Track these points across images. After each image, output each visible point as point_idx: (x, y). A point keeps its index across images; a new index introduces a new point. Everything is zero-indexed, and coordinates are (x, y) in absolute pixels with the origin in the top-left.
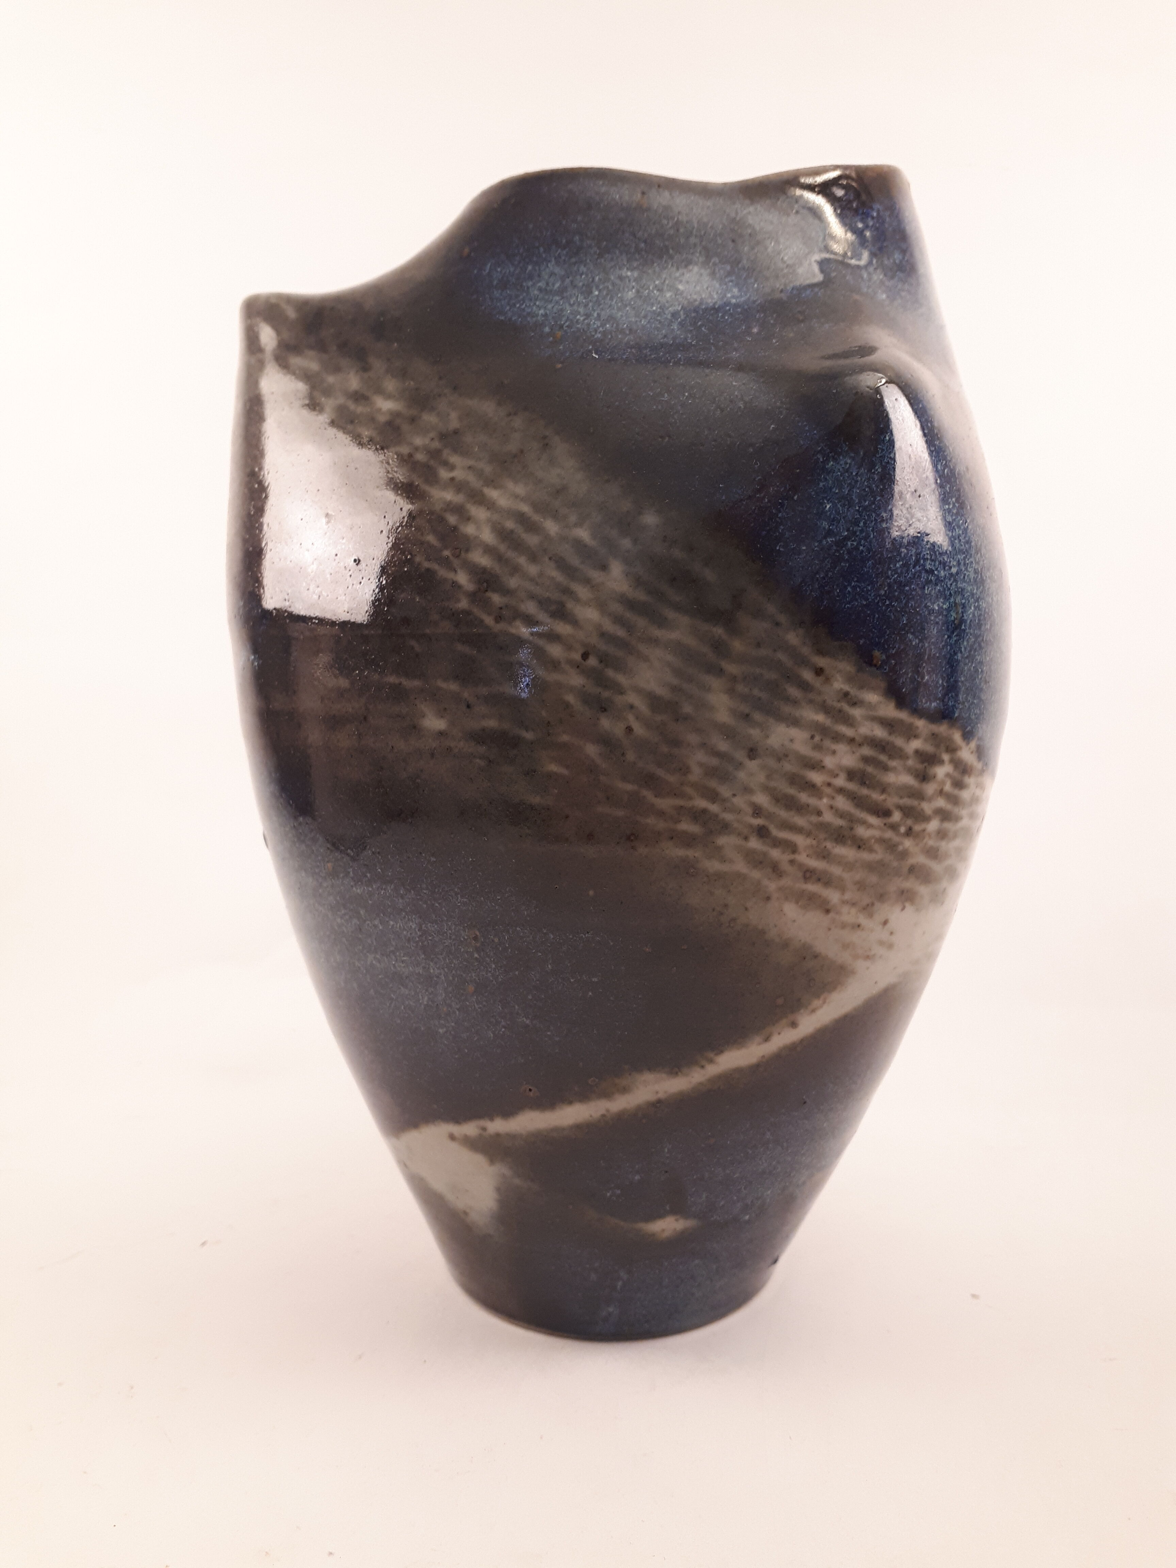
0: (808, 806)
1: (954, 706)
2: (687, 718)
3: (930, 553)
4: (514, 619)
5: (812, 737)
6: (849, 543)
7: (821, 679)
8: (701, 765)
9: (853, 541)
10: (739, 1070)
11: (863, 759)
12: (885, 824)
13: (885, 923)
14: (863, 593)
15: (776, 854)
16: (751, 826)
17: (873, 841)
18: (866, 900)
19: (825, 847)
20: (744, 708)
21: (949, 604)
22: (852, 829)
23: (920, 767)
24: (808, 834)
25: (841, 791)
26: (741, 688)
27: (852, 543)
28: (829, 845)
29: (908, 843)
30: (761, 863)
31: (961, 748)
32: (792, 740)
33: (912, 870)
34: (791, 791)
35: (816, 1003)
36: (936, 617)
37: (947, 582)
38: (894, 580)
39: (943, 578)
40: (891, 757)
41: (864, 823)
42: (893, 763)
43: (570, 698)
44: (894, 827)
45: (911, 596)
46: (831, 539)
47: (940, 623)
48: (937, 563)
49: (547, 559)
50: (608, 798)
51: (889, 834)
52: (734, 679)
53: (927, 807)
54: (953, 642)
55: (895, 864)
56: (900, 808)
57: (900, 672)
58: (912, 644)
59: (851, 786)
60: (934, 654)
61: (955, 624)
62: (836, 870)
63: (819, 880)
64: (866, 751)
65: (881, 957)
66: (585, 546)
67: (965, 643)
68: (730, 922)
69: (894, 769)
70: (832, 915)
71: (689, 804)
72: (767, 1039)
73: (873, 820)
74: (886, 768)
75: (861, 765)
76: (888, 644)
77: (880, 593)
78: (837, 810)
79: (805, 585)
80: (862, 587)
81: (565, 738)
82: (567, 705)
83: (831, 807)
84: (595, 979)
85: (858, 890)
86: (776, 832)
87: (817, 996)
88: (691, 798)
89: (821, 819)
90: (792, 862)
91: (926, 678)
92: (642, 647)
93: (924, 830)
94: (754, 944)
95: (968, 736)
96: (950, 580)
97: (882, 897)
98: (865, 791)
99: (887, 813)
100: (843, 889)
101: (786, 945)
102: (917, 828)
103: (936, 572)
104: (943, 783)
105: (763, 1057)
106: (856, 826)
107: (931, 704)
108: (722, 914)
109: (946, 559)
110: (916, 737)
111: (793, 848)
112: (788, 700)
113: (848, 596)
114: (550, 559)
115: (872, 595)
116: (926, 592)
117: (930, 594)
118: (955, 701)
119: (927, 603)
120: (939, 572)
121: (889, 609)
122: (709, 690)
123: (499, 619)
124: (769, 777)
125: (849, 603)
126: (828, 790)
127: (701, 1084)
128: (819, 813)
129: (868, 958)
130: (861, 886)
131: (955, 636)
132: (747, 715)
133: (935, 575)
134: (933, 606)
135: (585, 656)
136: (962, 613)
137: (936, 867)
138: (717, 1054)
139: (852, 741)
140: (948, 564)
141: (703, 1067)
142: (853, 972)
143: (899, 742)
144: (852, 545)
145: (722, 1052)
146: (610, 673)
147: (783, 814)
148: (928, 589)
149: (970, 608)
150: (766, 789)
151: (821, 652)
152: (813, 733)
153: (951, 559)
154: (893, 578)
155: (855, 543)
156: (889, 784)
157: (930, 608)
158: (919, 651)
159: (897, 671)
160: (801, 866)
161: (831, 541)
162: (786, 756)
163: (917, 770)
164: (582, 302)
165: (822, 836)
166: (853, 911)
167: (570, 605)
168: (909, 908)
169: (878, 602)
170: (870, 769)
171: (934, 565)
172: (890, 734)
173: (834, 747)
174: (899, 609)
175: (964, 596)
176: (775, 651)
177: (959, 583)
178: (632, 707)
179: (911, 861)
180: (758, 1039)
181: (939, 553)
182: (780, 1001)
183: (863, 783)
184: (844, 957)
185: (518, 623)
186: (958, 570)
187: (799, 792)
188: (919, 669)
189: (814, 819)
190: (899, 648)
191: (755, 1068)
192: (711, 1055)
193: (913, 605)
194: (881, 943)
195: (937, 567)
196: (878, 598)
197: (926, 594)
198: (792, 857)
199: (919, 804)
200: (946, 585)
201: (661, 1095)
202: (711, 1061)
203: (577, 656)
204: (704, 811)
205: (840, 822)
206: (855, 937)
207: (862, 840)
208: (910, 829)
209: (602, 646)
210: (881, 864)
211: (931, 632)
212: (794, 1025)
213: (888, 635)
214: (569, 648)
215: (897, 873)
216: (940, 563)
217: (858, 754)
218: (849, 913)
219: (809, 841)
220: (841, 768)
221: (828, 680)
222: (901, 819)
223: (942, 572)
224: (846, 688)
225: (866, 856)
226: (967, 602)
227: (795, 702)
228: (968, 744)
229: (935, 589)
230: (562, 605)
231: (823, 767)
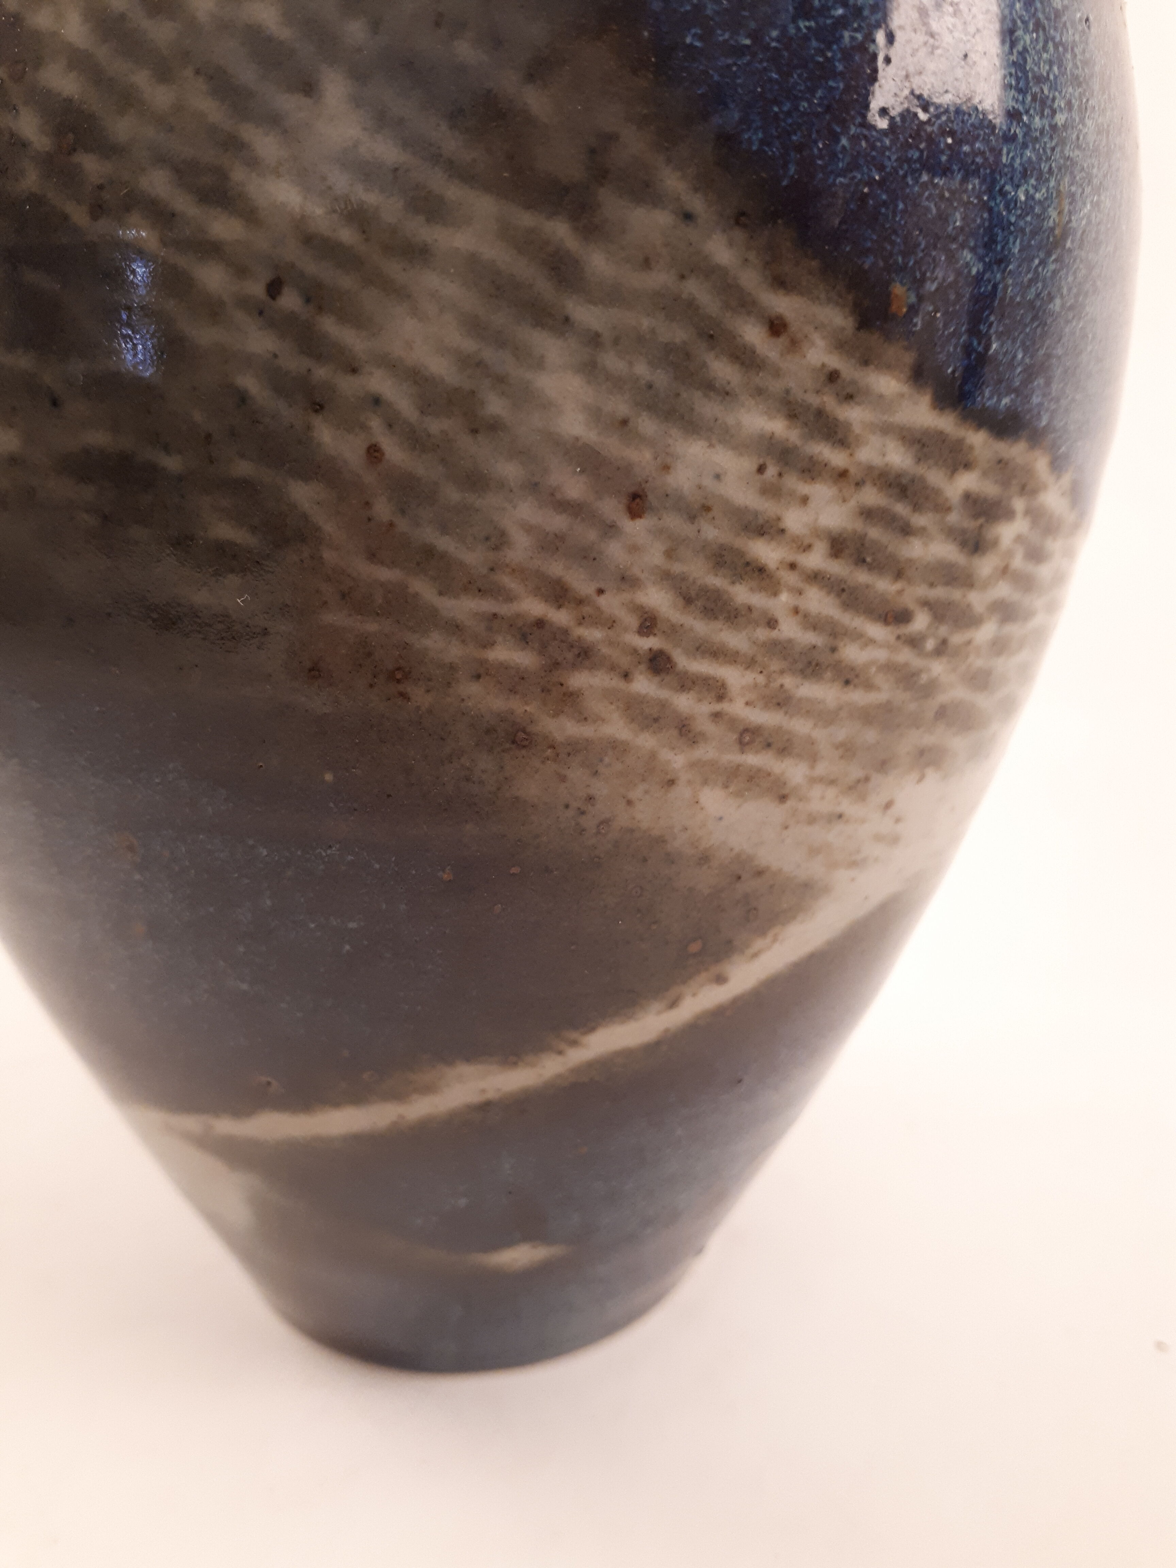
0: (750, 609)
1: (1041, 404)
2: (494, 427)
3: (1016, 73)
4: (128, 209)
5: (761, 469)
6: (846, 34)
7: (782, 341)
8: (529, 529)
9: (856, 30)
10: (627, 1054)
11: (861, 514)
12: (898, 637)
13: (888, 805)
14: (874, 153)
15: (684, 702)
16: (635, 651)
17: (873, 669)
18: (855, 772)
19: (782, 686)
20: (620, 406)
21: (1047, 191)
22: (834, 650)
23: (969, 524)
24: (750, 663)
25: (816, 577)
26: (612, 361)
27: (852, 34)
28: (788, 681)
29: (938, 668)
30: (656, 720)
31: (1045, 487)
32: (718, 477)
33: (942, 713)
34: (716, 581)
35: (759, 943)
36: (1019, 217)
37: (1045, 143)
38: (940, 126)
39: (1038, 134)
40: (917, 507)
41: (858, 636)
42: (920, 520)
43: (250, 383)
44: (914, 642)
45: (973, 167)
46: (807, 24)
47: (1027, 230)
48: (1029, 98)
49: (189, 72)
50: (343, 596)
51: (905, 656)
52: (594, 340)
53: (977, 600)
54: (1049, 274)
55: (912, 706)
56: (926, 604)
57: (943, 332)
58: (970, 272)
59: (837, 568)
60: (1011, 297)
61: (1054, 237)
62: (801, 726)
63: (769, 745)
64: (871, 496)
65: (876, 860)
66: (270, 39)
67: (1070, 279)
68: (598, 826)
69: (921, 532)
70: (790, 803)
71: (504, 609)
72: (674, 1004)
73: (876, 631)
74: (906, 530)
75: (858, 525)
76: (923, 269)
77: (910, 156)
78: (806, 616)
79: (749, 129)
80: (872, 139)
81: (243, 468)
82: (243, 398)
83: (796, 611)
84: (352, 925)
85: (842, 757)
86: (685, 662)
87: (762, 932)
88: (510, 598)
89: (774, 634)
90: (717, 716)
91: (994, 346)
92: (394, 269)
93: (969, 642)
94: (645, 860)
95: (1057, 464)
96: (1051, 138)
97: (883, 766)
98: (862, 577)
99: (902, 617)
100: (813, 758)
101: (704, 859)
102: (957, 639)
103: (1025, 118)
104: (1010, 554)
105: (667, 1030)
106: (841, 644)
107: (999, 400)
108: (583, 813)
109: (1046, 92)
110: (967, 466)
111: (720, 692)
112: (709, 387)
113: (841, 156)
114: (198, 72)
115: (894, 158)
116: (1004, 160)
117: (1011, 165)
118: (1044, 395)
119: (1003, 186)
120: (1031, 117)
121: (927, 194)
122: (540, 364)
123: (98, 210)
124: (669, 554)
125: (843, 173)
126: (791, 578)
127: (559, 1076)
128: (772, 623)
129: (854, 864)
130: (847, 750)
131: (1053, 262)
132: (624, 422)
133: (1024, 124)
134: (1016, 193)
135: (274, 288)
136: (1070, 212)
137: (982, 701)
138: (585, 1033)
139: (843, 474)
140: (1049, 102)
141: (560, 1053)
142: (826, 890)
143: (935, 477)
144: (853, 38)
145: (593, 1029)
146: (329, 325)
147: (700, 627)
148: (1008, 154)
149: (1085, 204)
150: (666, 577)
151: (780, 283)
152: (761, 461)
153: (1057, 94)
154: (939, 122)
155: (859, 36)
156: (910, 561)
157: (1009, 197)
158: (982, 290)
159: (938, 330)
160: (732, 722)
161: (808, 28)
162: (707, 509)
163: (964, 532)
165: (775, 665)
166: (831, 792)
167: (238, 174)
168: (931, 775)
169: (905, 176)
170: (875, 533)
171: (1023, 102)
172: (919, 460)
173: (804, 488)
174: (947, 194)
175: (1075, 177)
176: (682, 277)
177: (1068, 148)
178: (377, 401)
179: (943, 698)
180: (656, 1006)
181: (1034, 77)
182: (695, 947)
183: (860, 561)
184: (815, 869)
185: (135, 217)
186: (1067, 119)
187: (733, 583)
188: (982, 327)
189: (762, 634)
190: (944, 280)
191: (651, 1048)
192: (574, 1035)
193: (977, 187)
194: (878, 838)
195: (1027, 107)
196: (906, 166)
197: (1005, 165)
198: (718, 707)
199: (964, 596)
200: (1044, 149)
201: (491, 1095)
202: (574, 1043)
203: (257, 289)
204: (540, 623)
205: (810, 638)
206: (834, 835)
207: (852, 669)
208: (944, 642)
209: (311, 267)
210: (888, 708)
211: (1010, 250)
212: (721, 979)
213: (923, 251)
214: (241, 271)
215: (916, 722)
216: (1034, 99)
217: (852, 503)
218: (823, 798)
219: (750, 677)
220: (817, 532)
221: (794, 345)
222: (929, 627)
223: (1037, 119)
224: (834, 361)
225: (858, 697)
226: (1080, 191)
227: (726, 394)
228: (1059, 478)
229: (1022, 155)
230: (222, 174)
231: (783, 531)
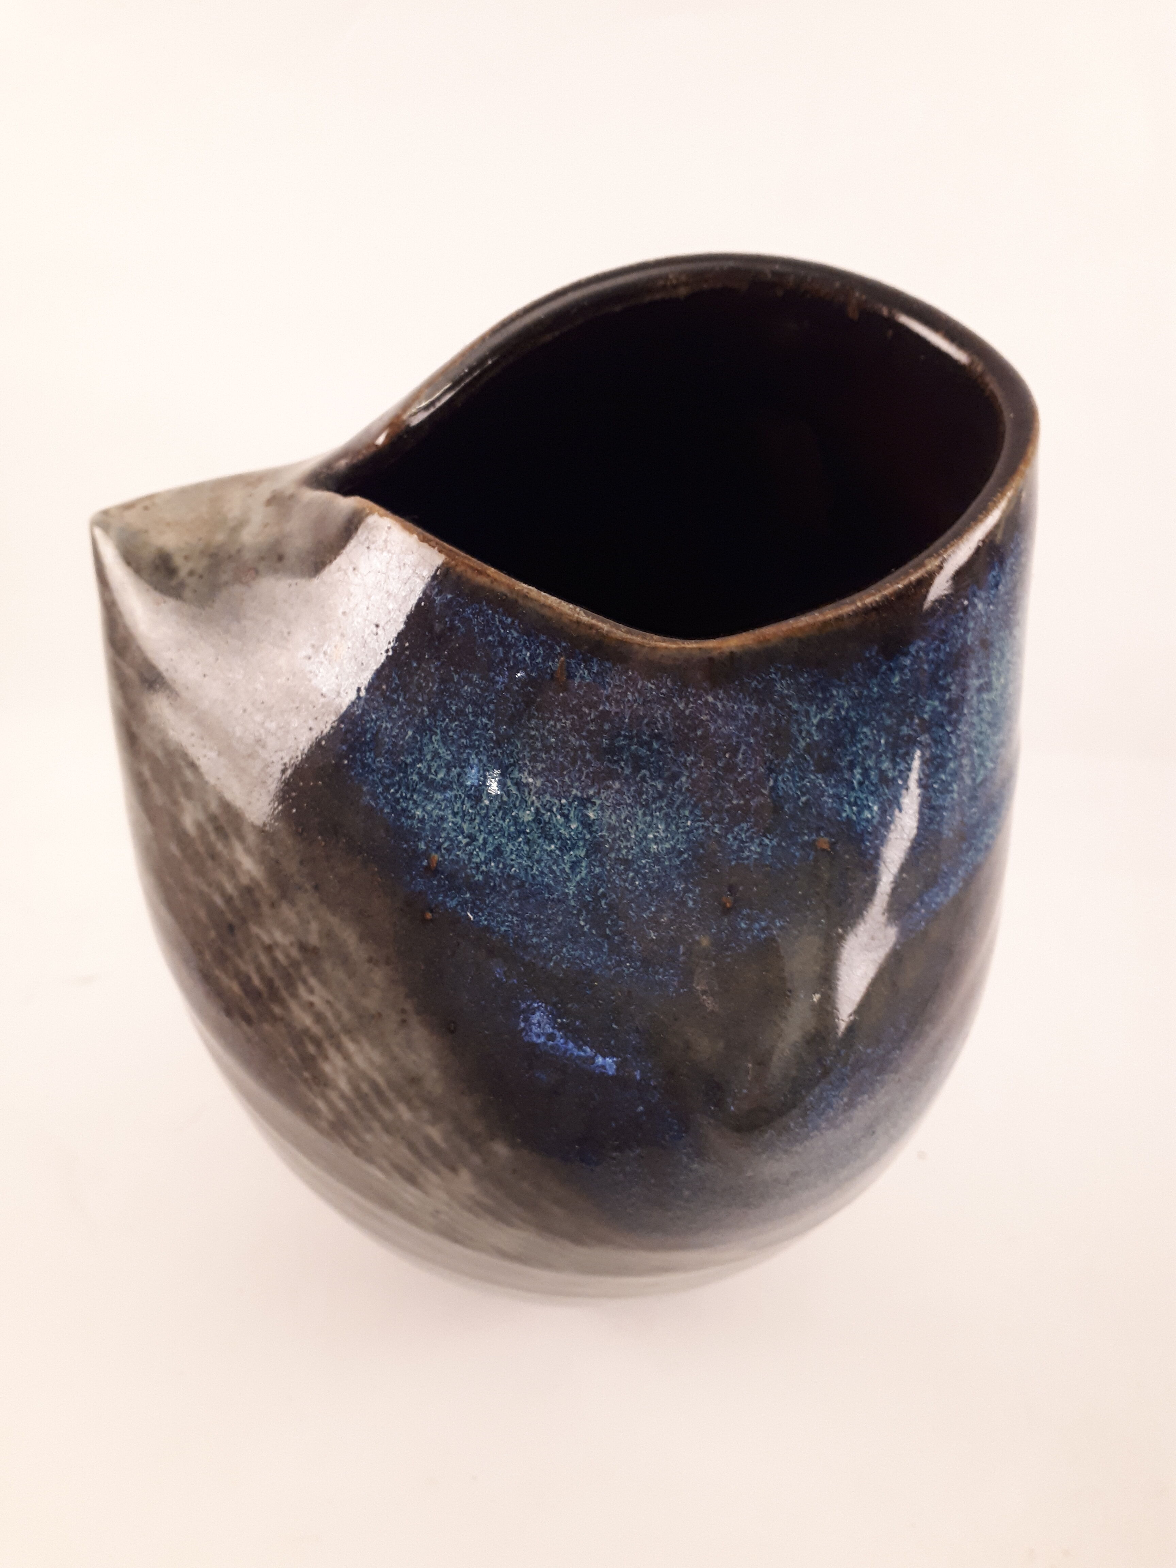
66: (436, 1144)
164: (469, 812)
